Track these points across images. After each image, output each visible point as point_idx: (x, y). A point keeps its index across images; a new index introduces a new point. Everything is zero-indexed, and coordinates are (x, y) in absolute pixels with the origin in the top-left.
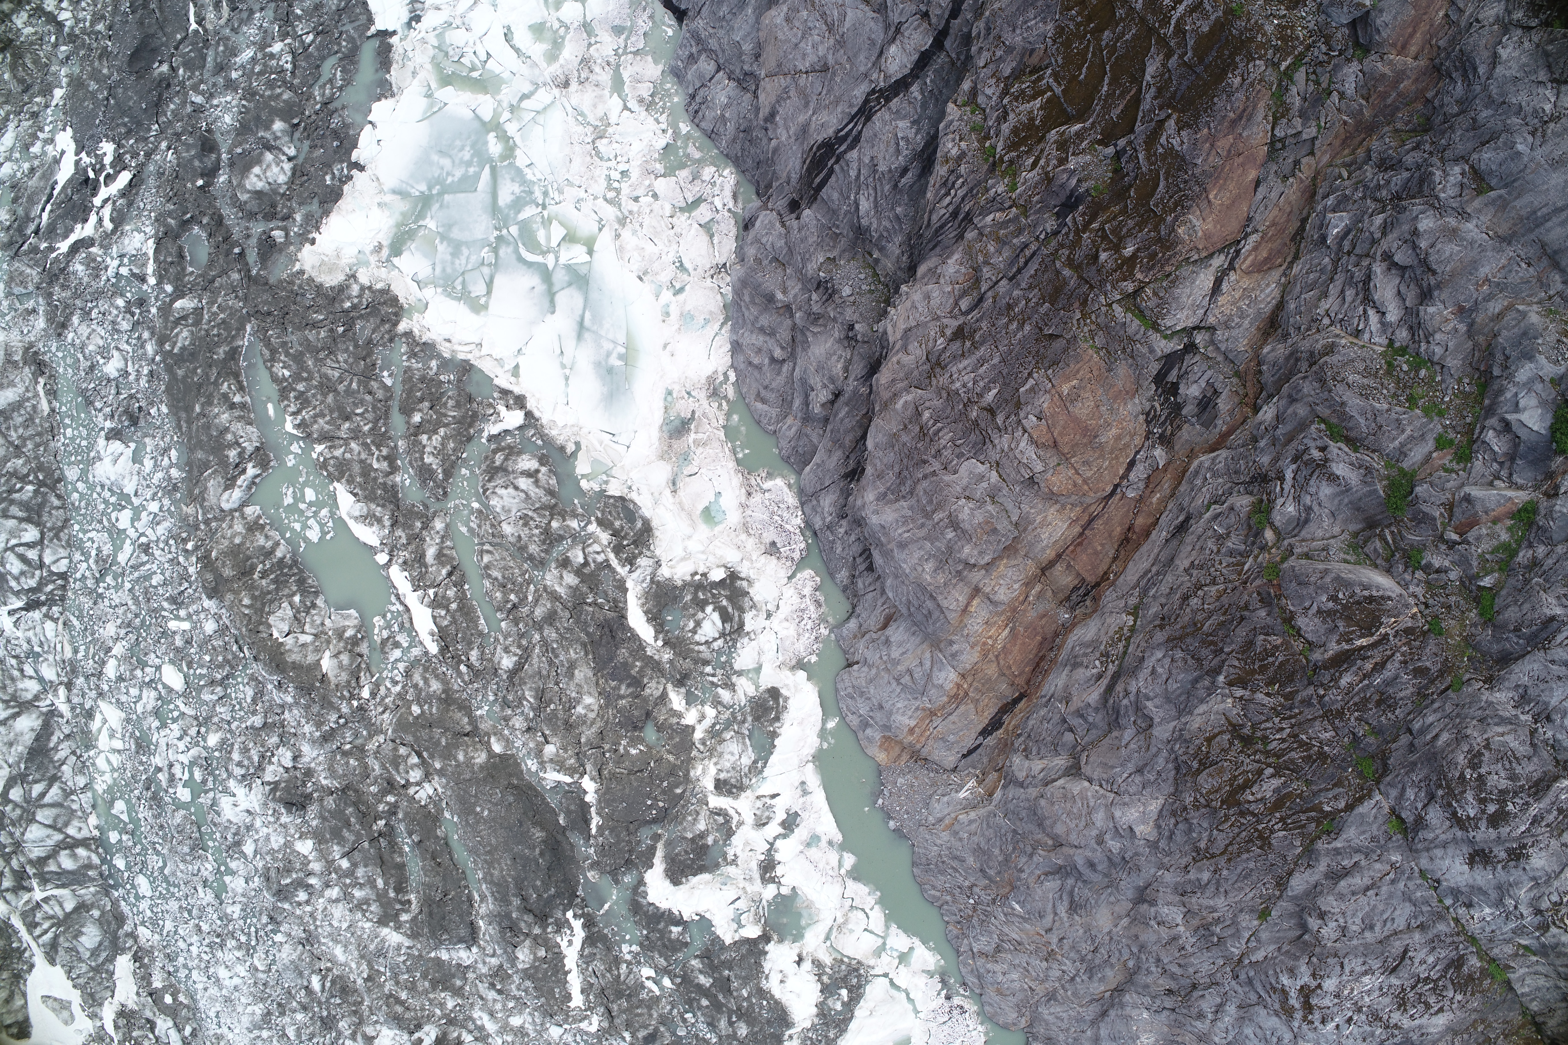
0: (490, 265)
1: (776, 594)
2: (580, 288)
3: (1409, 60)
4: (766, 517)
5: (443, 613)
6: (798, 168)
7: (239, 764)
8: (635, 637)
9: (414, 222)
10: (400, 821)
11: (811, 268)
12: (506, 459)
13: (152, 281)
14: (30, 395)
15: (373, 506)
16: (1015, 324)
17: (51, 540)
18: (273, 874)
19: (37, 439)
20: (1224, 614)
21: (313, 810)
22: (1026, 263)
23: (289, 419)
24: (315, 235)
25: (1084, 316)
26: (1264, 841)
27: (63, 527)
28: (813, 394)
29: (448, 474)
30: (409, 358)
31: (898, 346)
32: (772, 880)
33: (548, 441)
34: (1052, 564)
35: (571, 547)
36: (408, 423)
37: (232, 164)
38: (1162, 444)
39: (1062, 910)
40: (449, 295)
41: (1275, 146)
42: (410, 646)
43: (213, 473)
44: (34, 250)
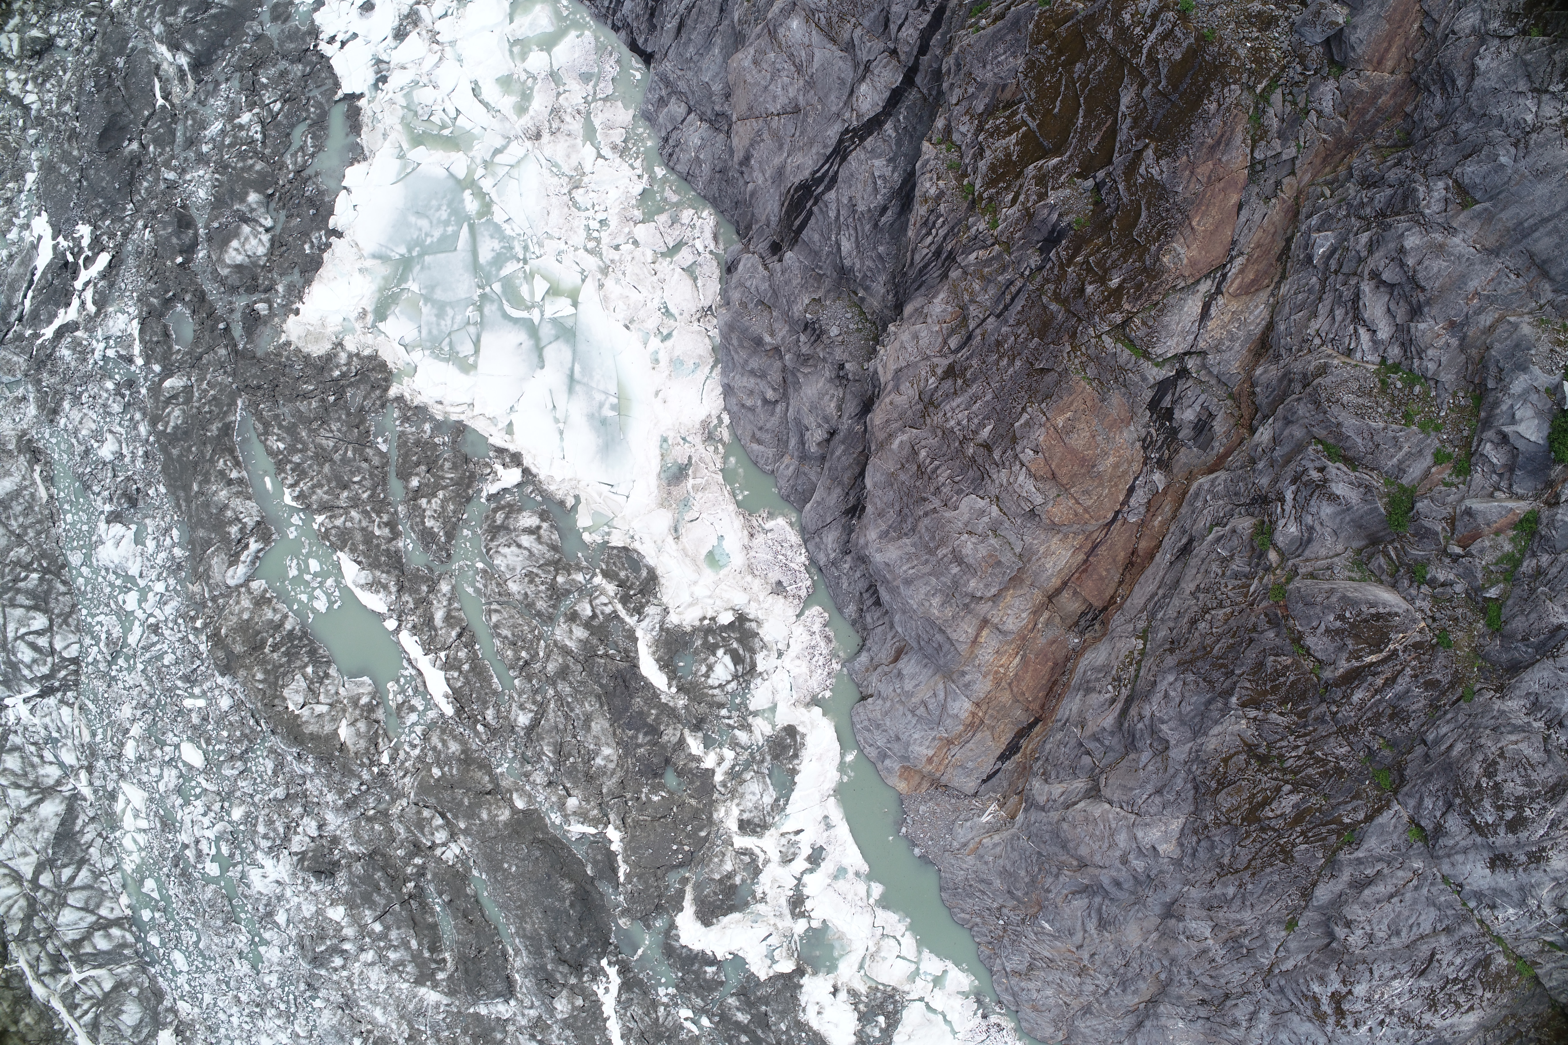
0: (475, 324)
1: (786, 633)
2: (567, 341)
3: (1386, 75)
4: (770, 557)
5: (456, 674)
6: (776, 210)
7: (265, 837)
8: (649, 686)
9: (397, 286)
10: (429, 882)
11: (797, 309)
12: (507, 517)
13: (140, 361)
14: (27, 483)
15: (378, 573)
16: (1006, 360)
17: (60, 626)
18: (307, 941)
19: (38, 527)
20: (1233, 637)
21: (341, 877)
22: (1013, 300)
23: (287, 491)
24: (300, 305)
25: (1074, 349)
26: (1287, 855)
27: (71, 613)
28: (808, 434)
29: (450, 536)
30: (402, 423)
31: (889, 387)
32: (802, 915)
33: (547, 497)
34: (1058, 591)
35: (578, 601)
36: (406, 488)
37: (209, 239)
38: (1160, 468)
39: (1092, 926)
40: (437, 357)
41: (1255, 169)
42: (426, 709)
43: (216, 550)
44: (20, 337)
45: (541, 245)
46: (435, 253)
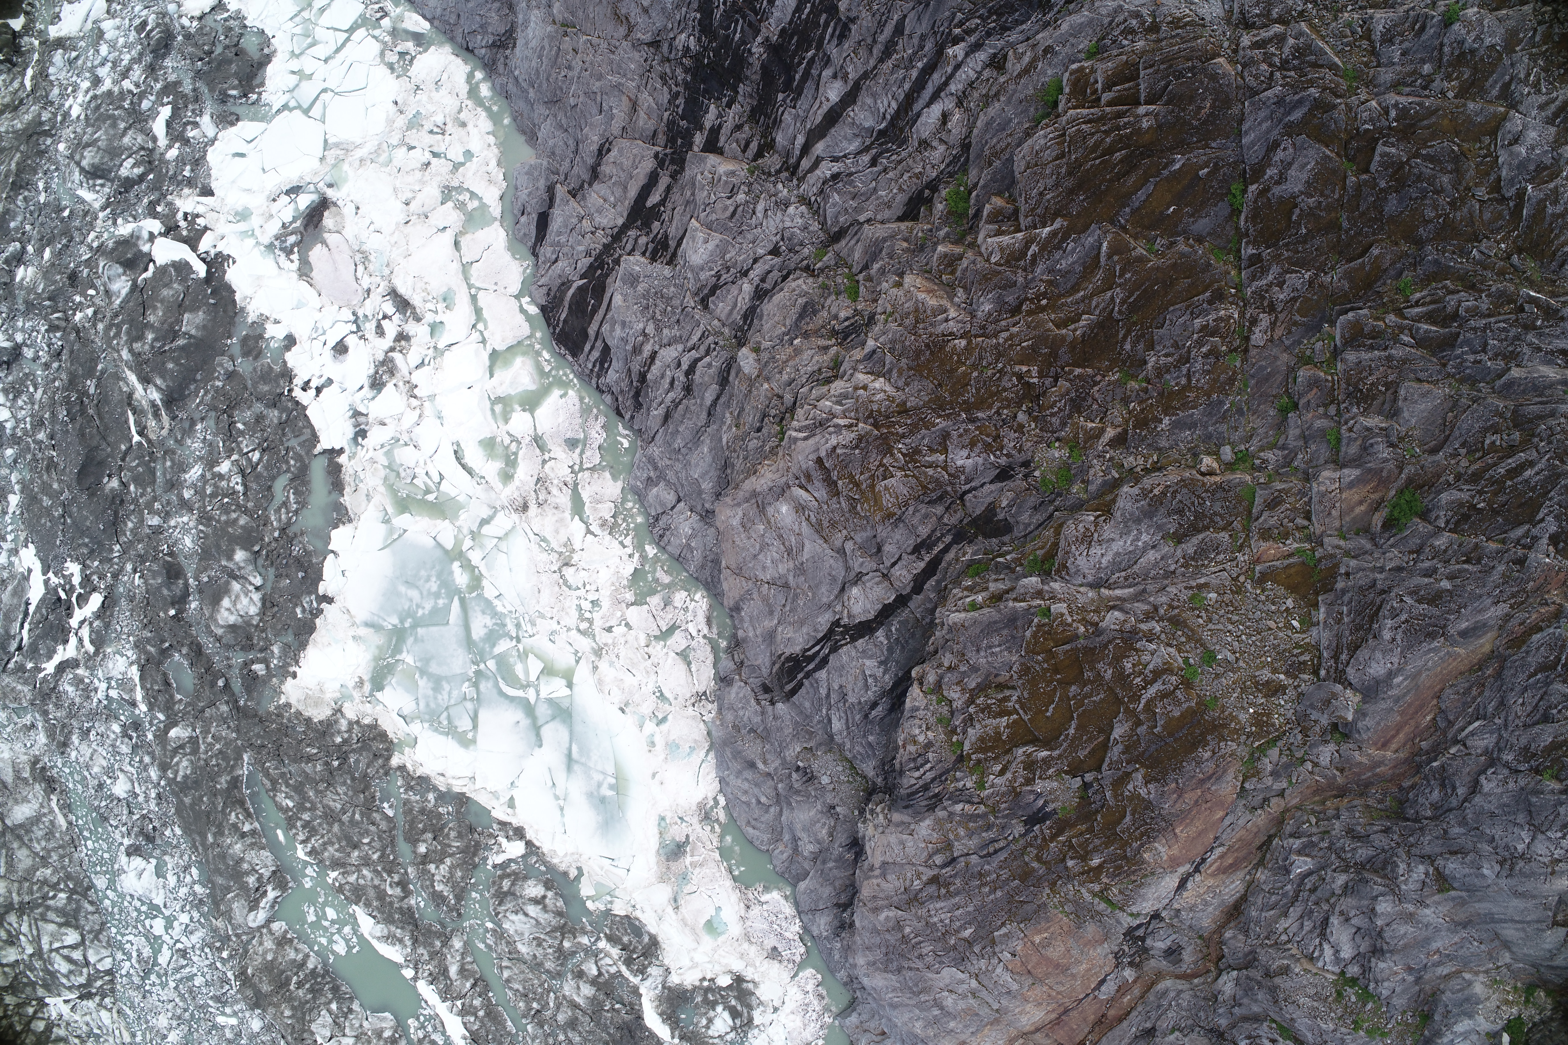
0: (472, 699)
2: (564, 721)
3: (1389, 754)
5: (472, 1019)
8: (652, 1035)
11: (789, 754)
12: (513, 884)
13: (143, 708)
14: (45, 811)
16: (988, 888)
19: (61, 851)
22: (996, 853)
23: (300, 847)
24: (296, 669)
25: (1053, 893)
28: (801, 842)
29: (459, 898)
30: (406, 791)
33: (551, 868)
34: (1032, 1033)
35: (584, 961)
36: (415, 852)
37: (200, 592)
38: (1131, 968)
40: (436, 730)
43: (237, 896)
44: (21, 668)
45: (533, 624)
46: (428, 625)
